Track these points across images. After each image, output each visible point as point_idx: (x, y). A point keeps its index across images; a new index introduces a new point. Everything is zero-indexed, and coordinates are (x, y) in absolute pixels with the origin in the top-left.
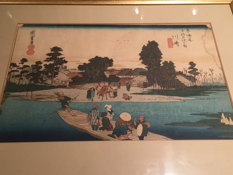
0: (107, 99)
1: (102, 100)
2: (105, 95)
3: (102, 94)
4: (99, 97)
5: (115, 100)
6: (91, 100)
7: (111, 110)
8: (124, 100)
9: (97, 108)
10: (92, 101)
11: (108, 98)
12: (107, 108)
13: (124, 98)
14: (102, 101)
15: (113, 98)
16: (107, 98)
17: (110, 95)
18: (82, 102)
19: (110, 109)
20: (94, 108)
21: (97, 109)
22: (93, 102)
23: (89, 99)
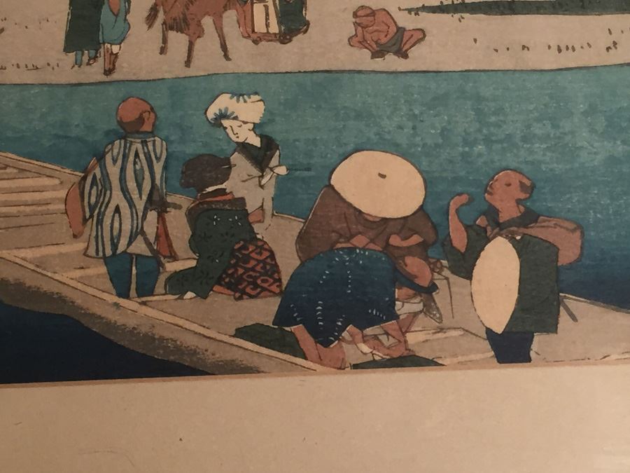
0: (226, 57)
1: (188, 63)
2: (207, 22)
3: (185, 20)
4: (165, 40)
5: (289, 57)
6: (99, 65)
7: (262, 137)
8: (362, 59)
9: (147, 127)
10: (108, 72)
11: (239, 46)
12: (226, 123)
13: (363, 43)
14: (191, 72)
15: (278, 45)
16: (224, 47)
17: (247, 23)
18: (29, 78)
19: (256, 127)
20: (120, 123)
21: (152, 134)
22: (115, 76)
23: (85, 58)
